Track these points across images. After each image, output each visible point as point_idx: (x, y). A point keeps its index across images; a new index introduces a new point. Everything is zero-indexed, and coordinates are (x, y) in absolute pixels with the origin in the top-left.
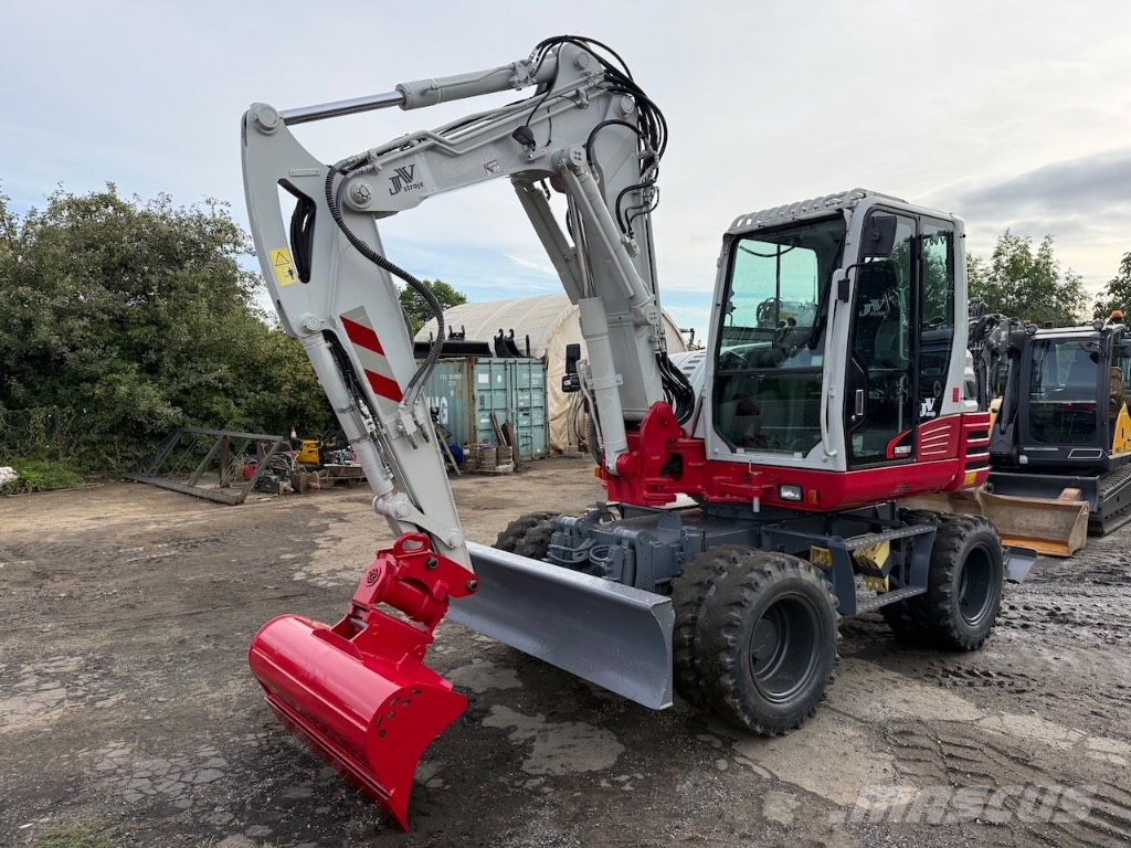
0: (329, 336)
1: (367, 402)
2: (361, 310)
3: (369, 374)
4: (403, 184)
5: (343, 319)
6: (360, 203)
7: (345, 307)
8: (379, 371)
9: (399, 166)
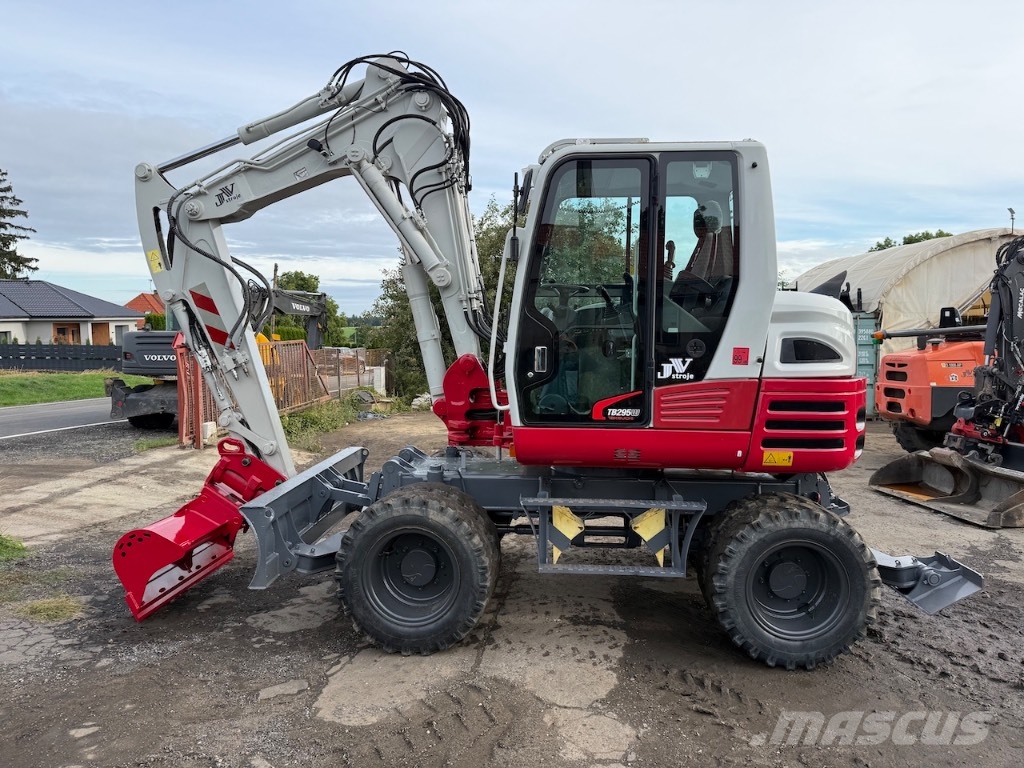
0: (185, 303)
1: (208, 346)
2: (203, 285)
3: (210, 329)
4: (226, 197)
5: (191, 292)
6: (194, 215)
7: (192, 284)
8: (216, 326)
9: (223, 186)
